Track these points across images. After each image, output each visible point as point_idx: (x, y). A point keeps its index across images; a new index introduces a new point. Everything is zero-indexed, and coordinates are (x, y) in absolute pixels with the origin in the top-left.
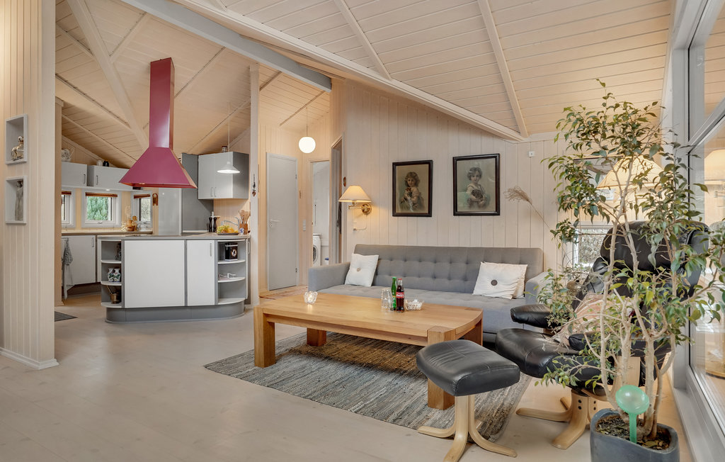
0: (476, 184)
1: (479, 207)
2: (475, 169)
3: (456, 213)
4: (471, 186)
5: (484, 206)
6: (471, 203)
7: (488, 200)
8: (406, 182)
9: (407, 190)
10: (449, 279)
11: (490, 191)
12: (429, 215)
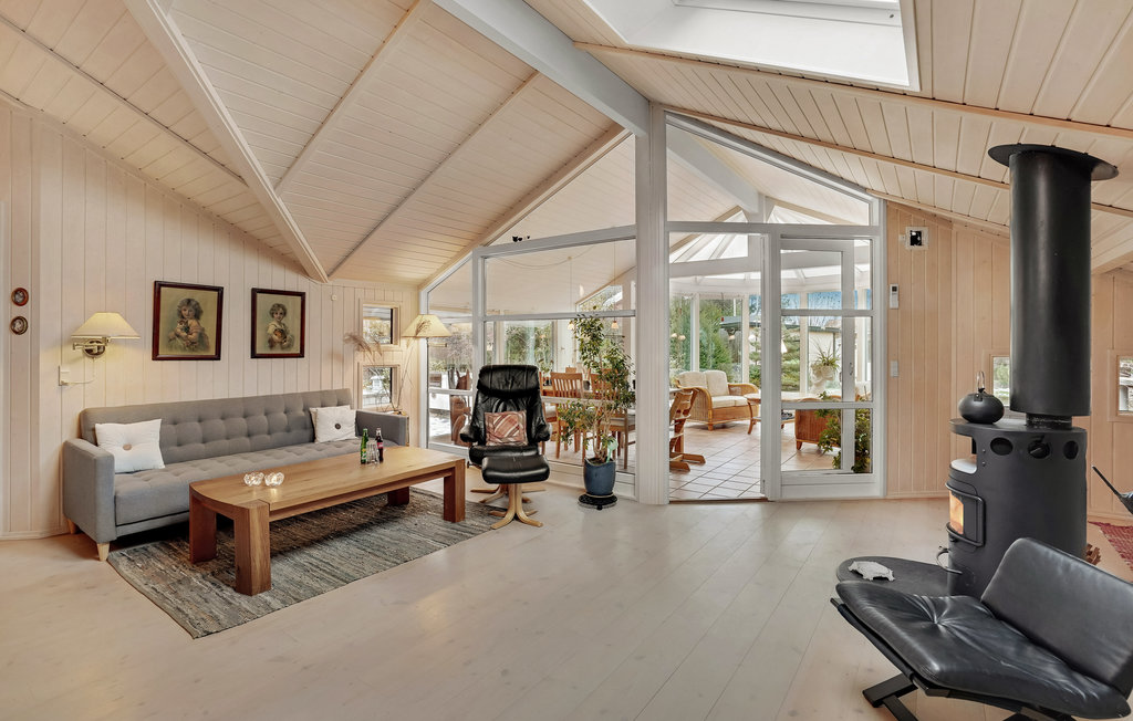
0: (280, 323)
1: (283, 348)
2: (279, 306)
3: (254, 355)
4: (273, 326)
5: (289, 346)
6: (272, 343)
7: (292, 341)
8: (181, 312)
9: (181, 323)
10: (269, 433)
11: (294, 331)
12: (217, 357)
